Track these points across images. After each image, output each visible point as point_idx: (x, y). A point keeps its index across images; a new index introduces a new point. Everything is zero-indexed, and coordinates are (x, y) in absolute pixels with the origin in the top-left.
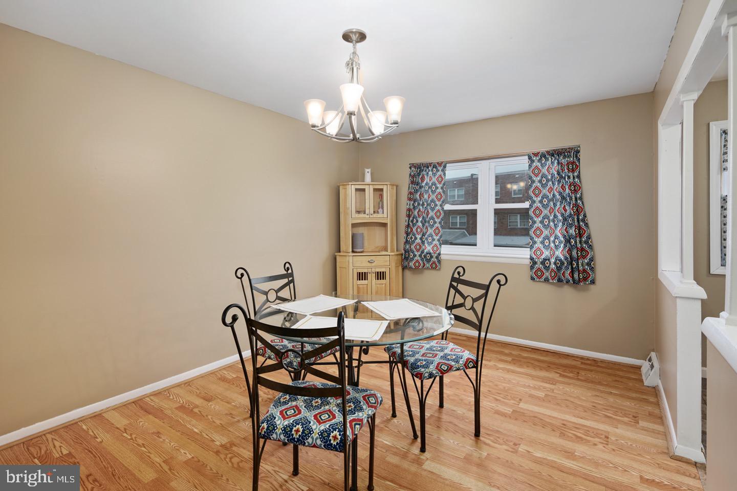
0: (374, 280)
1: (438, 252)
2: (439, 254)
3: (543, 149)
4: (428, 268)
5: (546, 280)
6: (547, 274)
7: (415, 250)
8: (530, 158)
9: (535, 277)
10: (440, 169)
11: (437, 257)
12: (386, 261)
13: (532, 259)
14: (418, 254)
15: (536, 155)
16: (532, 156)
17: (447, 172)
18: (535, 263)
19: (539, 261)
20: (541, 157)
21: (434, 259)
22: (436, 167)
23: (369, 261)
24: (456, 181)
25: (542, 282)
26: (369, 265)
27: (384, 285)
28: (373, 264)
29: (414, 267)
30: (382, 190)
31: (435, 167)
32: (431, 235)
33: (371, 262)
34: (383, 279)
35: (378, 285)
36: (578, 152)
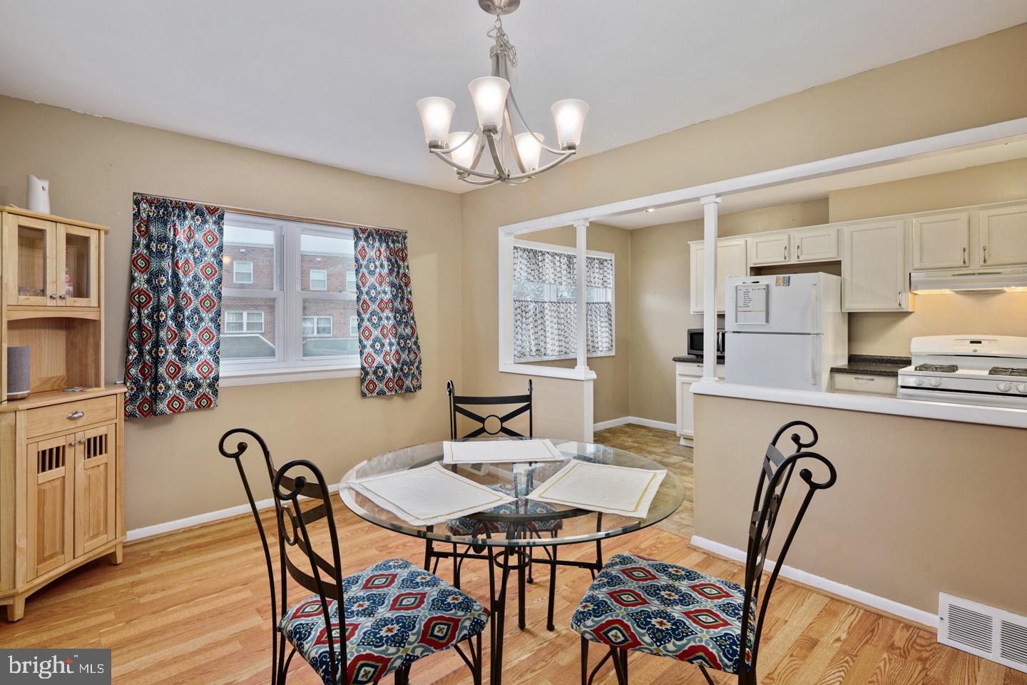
0: (81, 461)
1: (212, 375)
2: (216, 379)
3: (370, 226)
4: (190, 409)
5: (381, 393)
6: (381, 386)
7: (166, 376)
8: (356, 234)
9: (367, 392)
10: (211, 219)
11: (211, 386)
12: (108, 410)
13: (363, 368)
14: (174, 383)
15: (364, 231)
16: (359, 231)
17: (225, 228)
18: (367, 373)
19: (371, 371)
20: (369, 236)
21: (205, 389)
22: (202, 215)
23: (70, 418)
24: (243, 248)
25: (375, 397)
26: (71, 425)
27: (102, 467)
28: (80, 423)
29: (168, 412)
30: (86, 240)
31: (199, 212)
32: (195, 345)
33: (75, 419)
34: (101, 453)
35: (90, 472)
36: (405, 238)
